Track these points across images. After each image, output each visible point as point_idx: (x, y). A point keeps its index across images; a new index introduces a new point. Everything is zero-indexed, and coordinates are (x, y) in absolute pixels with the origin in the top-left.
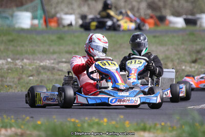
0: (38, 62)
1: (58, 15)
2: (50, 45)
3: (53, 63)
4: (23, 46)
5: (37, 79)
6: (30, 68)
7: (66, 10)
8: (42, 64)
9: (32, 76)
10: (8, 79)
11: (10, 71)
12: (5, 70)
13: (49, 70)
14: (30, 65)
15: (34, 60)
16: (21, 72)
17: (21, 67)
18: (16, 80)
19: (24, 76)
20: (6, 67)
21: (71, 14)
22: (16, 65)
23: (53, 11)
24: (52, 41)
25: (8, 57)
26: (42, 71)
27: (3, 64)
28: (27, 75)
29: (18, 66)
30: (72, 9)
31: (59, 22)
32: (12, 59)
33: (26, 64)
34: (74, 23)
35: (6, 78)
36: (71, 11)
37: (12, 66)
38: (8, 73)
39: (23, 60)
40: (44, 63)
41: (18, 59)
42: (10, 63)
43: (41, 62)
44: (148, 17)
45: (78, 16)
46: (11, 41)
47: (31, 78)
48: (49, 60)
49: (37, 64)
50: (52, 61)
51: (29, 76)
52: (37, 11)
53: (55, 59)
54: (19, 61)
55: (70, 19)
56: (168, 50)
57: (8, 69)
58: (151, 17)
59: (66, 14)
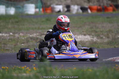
0: (29, 35)
1: (52, 6)
2: (41, 24)
3: (38, 35)
4: (24, 25)
5: (26, 45)
6: (23, 39)
7: (57, 2)
8: (31, 36)
9: (23, 43)
10: (8, 45)
11: (10, 41)
12: (7, 40)
13: (34, 40)
14: (23, 36)
15: (27, 33)
16: (17, 41)
17: (17, 38)
18: (13, 46)
19: (18, 43)
20: (8, 38)
21: (60, 5)
22: (15, 36)
23: (49, 3)
24: (42, 22)
25: (11, 32)
26: (30, 40)
27: (7, 36)
28: (21, 43)
29: (16, 38)
30: (61, 1)
31: (52, 10)
32: (13, 33)
33: (21, 36)
34: (62, 10)
35: (7, 45)
36: (60, 3)
37: (12, 37)
38: (9, 42)
39: (19, 33)
40: (33, 35)
41: (16, 33)
42: (12, 35)
43: (31, 35)
44: (108, 6)
45: (64, 6)
46: (17, 22)
47: (23, 44)
48: (36, 33)
49: (28, 36)
50: (38, 34)
51: (22, 44)
52: (38, 3)
53: (40, 33)
54: (17, 34)
55: (59, 8)
56: (113, 26)
57: (9, 39)
58: (111, 6)
59: (57, 5)
